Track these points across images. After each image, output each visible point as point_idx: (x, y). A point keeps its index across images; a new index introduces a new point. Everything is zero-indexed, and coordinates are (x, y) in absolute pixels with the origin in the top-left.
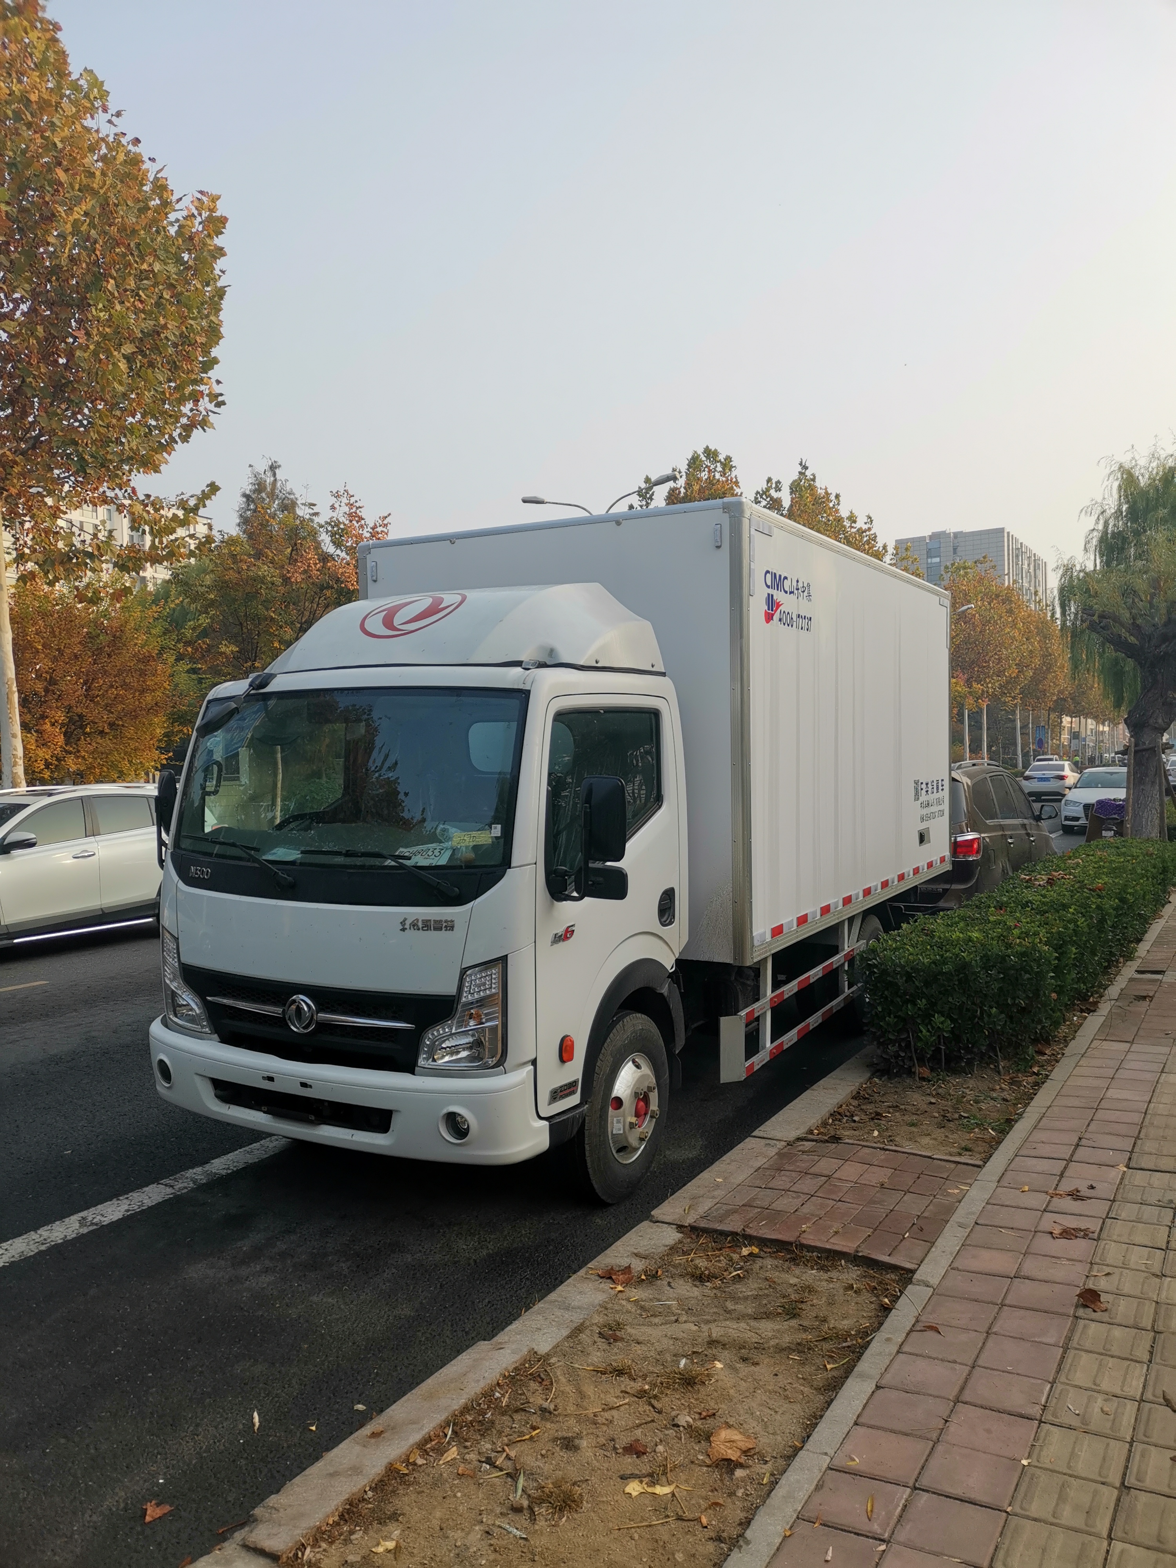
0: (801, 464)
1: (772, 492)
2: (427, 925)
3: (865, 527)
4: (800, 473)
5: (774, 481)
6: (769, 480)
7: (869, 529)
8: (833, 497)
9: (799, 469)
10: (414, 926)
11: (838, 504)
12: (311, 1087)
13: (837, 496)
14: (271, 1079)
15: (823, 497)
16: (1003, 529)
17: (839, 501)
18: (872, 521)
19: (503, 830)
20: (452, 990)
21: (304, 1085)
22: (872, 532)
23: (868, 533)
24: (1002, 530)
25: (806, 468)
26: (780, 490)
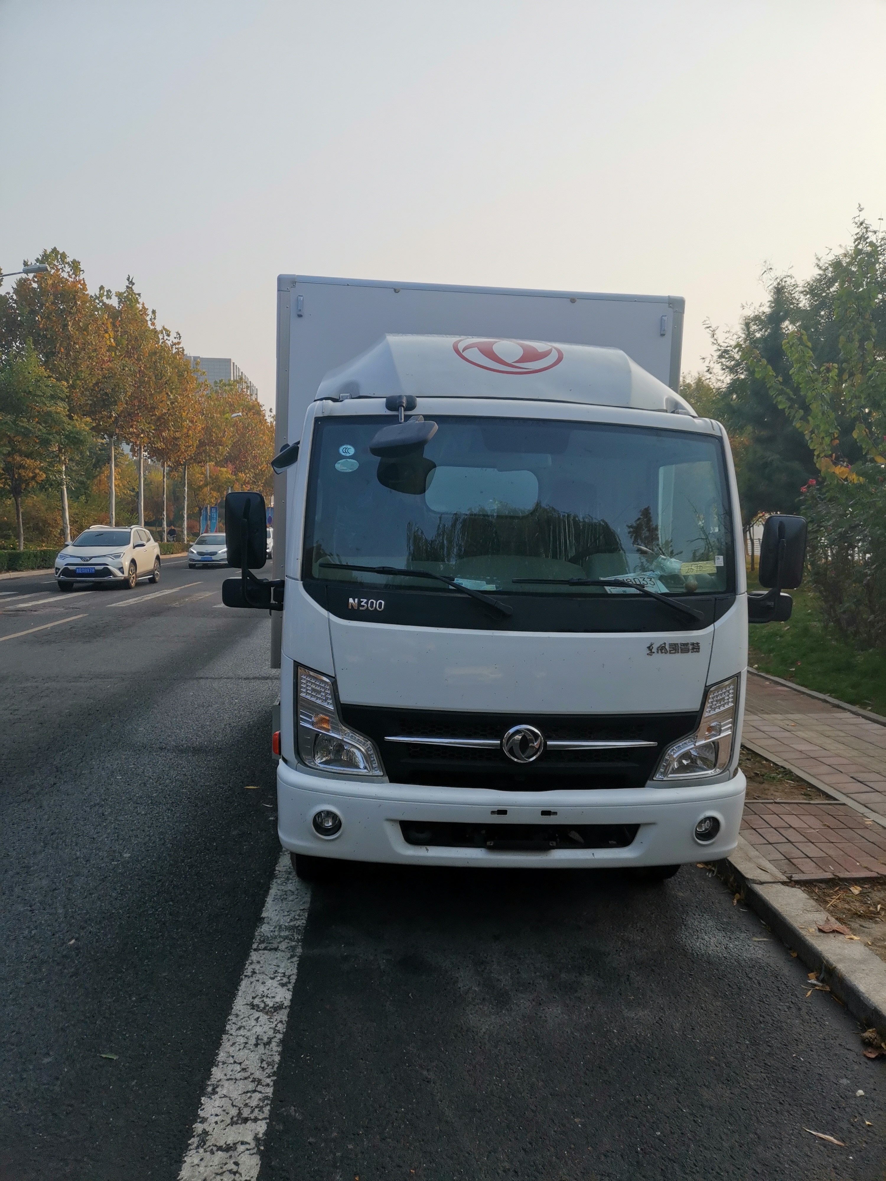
0: (128, 279)
1: (104, 298)
2: (675, 648)
3: (176, 341)
4: (127, 287)
5: (105, 289)
6: (102, 288)
7: (179, 343)
8: (150, 312)
9: (127, 283)
10: (661, 650)
11: (155, 319)
12: (555, 813)
13: (154, 312)
14: (504, 812)
15: (141, 311)
16: (230, 359)
17: (155, 316)
18: (180, 337)
19: (726, 561)
20: (695, 706)
21: (545, 813)
22: (180, 346)
23: (177, 346)
24: (229, 361)
25: (133, 284)
26: (111, 298)
